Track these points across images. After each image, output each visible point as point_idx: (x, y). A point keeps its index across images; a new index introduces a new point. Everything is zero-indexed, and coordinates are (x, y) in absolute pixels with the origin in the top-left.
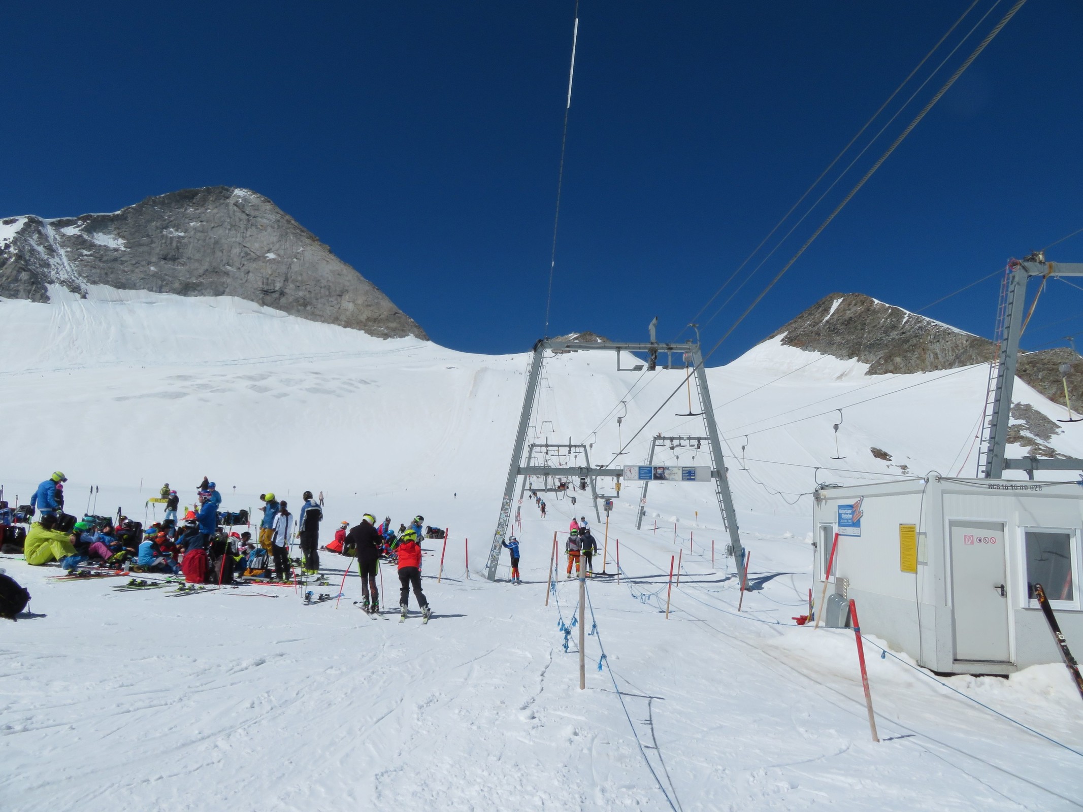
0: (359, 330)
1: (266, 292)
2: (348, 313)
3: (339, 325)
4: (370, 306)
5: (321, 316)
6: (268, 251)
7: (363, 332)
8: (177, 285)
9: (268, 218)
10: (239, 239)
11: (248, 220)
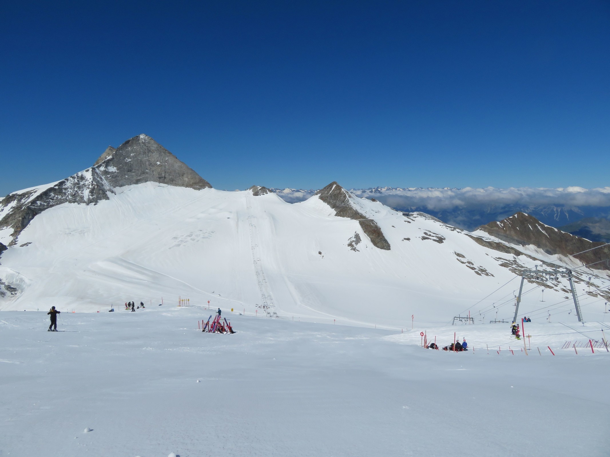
1: (160, 178)
2: (186, 182)
3: (184, 187)
4: (193, 178)
5: (178, 184)
6: (157, 161)
7: (192, 188)
8: (134, 181)
9: (154, 146)
10: (147, 158)
11: (148, 149)
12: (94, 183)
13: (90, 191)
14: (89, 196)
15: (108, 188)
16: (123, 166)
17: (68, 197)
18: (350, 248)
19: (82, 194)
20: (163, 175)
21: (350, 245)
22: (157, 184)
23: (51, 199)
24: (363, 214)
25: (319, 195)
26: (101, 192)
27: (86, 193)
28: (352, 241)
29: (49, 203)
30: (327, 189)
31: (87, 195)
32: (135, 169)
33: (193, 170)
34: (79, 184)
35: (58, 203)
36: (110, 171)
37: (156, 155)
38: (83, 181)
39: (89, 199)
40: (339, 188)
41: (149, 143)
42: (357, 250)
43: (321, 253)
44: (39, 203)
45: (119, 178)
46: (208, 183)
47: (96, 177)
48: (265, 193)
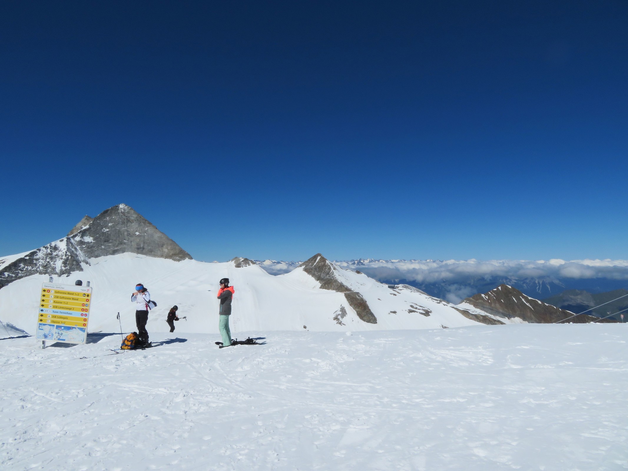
0: (170, 259)
1: (138, 249)
2: (166, 253)
3: (163, 258)
4: (172, 249)
5: (157, 255)
6: (136, 231)
7: (171, 260)
8: (111, 252)
9: (134, 216)
10: (126, 228)
11: (127, 219)
12: (68, 253)
13: (63, 262)
14: (61, 267)
15: (82, 259)
16: (100, 236)
17: (39, 268)
18: (335, 321)
19: (54, 265)
20: (142, 246)
21: (336, 318)
22: (135, 254)
23: (20, 270)
24: (348, 287)
25: (303, 267)
26: (74, 263)
27: (59, 264)
28: (337, 314)
29: (18, 275)
30: (312, 261)
31: (60, 266)
32: (112, 240)
33: (173, 241)
34: (52, 254)
35: (28, 274)
36: (86, 241)
37: (135, 225)
38: (57, 251)
39: (61, 270)
40: (323, 260)
41: (128, 213)
42: (343, 324)
43: (306, 327)
44: (6, 274)
45: (95, 249)
46: (189, 255)
47: (71, 248)
48: (247, 265)
